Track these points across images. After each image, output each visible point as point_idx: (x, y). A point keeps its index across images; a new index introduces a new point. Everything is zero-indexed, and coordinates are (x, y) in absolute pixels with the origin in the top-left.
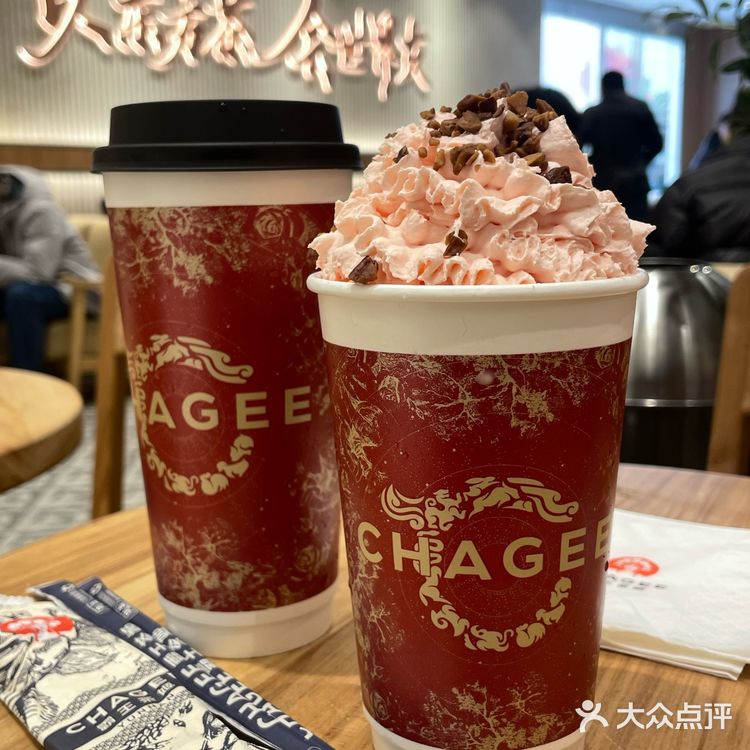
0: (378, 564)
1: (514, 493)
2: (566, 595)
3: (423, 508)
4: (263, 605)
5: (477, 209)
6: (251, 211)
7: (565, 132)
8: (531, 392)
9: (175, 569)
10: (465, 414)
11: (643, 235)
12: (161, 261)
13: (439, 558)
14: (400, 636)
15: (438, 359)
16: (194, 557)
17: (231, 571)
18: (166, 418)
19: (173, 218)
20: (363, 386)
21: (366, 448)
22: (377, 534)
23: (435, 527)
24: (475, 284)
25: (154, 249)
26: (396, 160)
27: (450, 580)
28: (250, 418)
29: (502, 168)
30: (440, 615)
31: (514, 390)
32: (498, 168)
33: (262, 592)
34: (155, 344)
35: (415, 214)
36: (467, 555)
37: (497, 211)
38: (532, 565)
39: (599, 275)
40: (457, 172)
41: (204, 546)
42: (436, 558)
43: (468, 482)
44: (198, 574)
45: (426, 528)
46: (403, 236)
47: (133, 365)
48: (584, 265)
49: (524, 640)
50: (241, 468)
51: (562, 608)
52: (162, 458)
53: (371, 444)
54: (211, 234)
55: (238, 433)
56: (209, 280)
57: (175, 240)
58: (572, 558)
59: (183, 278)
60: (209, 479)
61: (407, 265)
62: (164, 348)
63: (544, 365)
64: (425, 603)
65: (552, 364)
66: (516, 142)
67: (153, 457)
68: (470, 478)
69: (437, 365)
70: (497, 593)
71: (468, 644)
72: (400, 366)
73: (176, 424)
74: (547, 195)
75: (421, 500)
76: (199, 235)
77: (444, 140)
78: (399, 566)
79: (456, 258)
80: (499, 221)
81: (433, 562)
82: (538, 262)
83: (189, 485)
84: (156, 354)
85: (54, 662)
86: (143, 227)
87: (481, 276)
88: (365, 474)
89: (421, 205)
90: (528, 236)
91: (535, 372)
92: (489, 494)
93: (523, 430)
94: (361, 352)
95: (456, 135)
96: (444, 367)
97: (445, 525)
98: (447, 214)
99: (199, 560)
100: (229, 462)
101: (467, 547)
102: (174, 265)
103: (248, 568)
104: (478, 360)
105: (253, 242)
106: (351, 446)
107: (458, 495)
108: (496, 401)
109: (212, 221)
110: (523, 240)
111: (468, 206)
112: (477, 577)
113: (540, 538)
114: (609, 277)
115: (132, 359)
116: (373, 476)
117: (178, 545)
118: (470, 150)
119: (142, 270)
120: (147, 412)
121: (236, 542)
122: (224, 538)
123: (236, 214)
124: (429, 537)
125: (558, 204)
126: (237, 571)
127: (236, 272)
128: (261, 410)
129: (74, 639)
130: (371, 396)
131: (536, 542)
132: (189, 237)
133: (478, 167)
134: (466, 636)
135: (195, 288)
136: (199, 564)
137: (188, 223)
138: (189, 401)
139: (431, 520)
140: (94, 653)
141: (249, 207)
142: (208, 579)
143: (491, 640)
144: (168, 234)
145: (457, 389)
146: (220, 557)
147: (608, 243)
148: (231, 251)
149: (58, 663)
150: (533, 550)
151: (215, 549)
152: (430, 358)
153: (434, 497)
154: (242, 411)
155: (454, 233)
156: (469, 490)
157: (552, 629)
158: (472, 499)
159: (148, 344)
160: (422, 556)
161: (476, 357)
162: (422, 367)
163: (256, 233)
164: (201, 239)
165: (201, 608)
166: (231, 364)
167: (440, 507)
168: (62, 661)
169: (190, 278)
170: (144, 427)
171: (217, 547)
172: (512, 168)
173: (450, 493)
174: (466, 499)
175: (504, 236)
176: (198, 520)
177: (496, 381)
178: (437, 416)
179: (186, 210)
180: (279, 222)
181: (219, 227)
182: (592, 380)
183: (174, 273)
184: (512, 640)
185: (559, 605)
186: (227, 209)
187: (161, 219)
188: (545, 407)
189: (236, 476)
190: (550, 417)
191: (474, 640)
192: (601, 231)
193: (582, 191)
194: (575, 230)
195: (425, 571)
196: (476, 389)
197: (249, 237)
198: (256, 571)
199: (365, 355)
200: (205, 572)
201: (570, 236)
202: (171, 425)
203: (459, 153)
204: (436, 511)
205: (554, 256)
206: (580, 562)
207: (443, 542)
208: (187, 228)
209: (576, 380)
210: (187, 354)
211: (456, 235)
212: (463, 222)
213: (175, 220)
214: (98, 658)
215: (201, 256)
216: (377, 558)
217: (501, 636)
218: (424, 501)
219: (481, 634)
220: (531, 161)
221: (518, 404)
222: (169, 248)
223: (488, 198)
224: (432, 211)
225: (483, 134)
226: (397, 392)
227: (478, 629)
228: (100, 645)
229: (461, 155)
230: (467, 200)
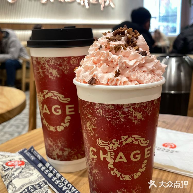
0: (96, 158)
1: (133, 139)
2: (146, 164)
3: (109, 144)
4: (74, 159)
5: (123, 63)
6: (70, 58)
7: (143, 40)
8: (138, 113)
9: (51, 150)
10: (120, 119)
11: (164, 68)
12: (46, 71)
13: (113, 157)
14: (102, 177)
15: (113, 105)
16: (56, 147)
17: (65, 151)
18: (48, 111)
19: (49, 60)
20: (92, 112)
21: (92, 128)
22: (96, 151)
23: (112, 149)
24: (123, 85)
25: (44, 68)
26: (99, 49)
27: (116, 163)
28: (70, 112)
29: (128, 52)
30: (113, 172)
31: (134, 113)
32: (127, 52)
33: (73, 156)
34: (44, 93)
35: (105, 65)
36: (121, 156)
37: (128, 64)
38: (138, 157)
39: (155, 81)
40: (116, 52)
41: (58, 144)
42: (112, 157)
43: (121, 137)
44: (57, 151)
45: (110, 149)
46: (102, 70)
47: (39, 97)
48: (151, 78)
49: (135, 177)
50: (67, 125)
51: (145, 167)
52: (47, 122)
53: (94, 127)
54: (59, 64)
55: (66, 116)
56: (58, 76)
57: (49, 66)
58: (147, 155)
59: (52, 76)
60: (59, 127)
61: (104, 79)
62: (47, 93)
63: (141, 106)
64: (109, 169)
65: (143, 105)
66: (131, 43)
67: (44, 121)
68: (122, 136)
69: (113, 107)
70: (129, 165)
71: (121, 179)
72: (102, 107)
73: (50, 113)
74: (141, 59)
75: (108, 142)
76: (56, 64)
77: (111, 42)
78: (102, 159)
79: (118, 78)
80: (129, 67)
81: (111, 158)
82: (140, 78)
83: (54, 129)
84: (45, 95)
85: (17, 175)
86: (41, 62)
87: (125, 83)
88: (92, 135)
89: (107, 62)
90: (136, 71)
91: (139, 108)
92: (127, 140)
93: (136, 123)
94: (91, 103)
95: (115, 41)
96: (115, 107)
97: (115, 149)
98: (114, 65)
99: (57, 148)
100: (64, 123)
101: (121, 154)
102: (49, 72)
103: (70, 150)
104: (124, 105)
105: (70, 66)
106: (88, 127)
107: (119, 141)
108: (129, 116)
109: (59, 61)
110: (135, 72)
111: (120, 63)
112: (124, 162)
113: (140, 150)
114: (157, 81)
115: (39, 96)
116: (94, 135)
117: (51, 144)
118: (119, 46)
119: (41, 73)
120: (43, 110)
121: (66, 143)
122: (63, 142)
123: (65, 59)
124: (111, 152)
125: (144, 62)
126: (67, 151)
127: (65, 74)
128: (73, 109)
129: (24, 168)
130: (94, 114)
131: (139, 152)
132: (53, 65)
133: (122, 51)
134: (121, 177)
135: (55, 78)
136: (57, 149)
137: (53, 61)
138: (54, 107)
139: (111, 147)
140: (27, 173)
141: (69, 57)
142: (59, 153)
143: (127, 178)
144: (48, 64)
145: (118, 113)
146: (62, 147)
147: (156, 71)
148: (64, 69)
149: (18, 175)
150: (138, 154)
151: (61, 145)
152: (111, 105)
153: (112, 141)
154: (67, 110)
155: (117, 70)
156: (121, 139)
157: (143, 173)
158: (122, 142)
159: (43, 92)
160: (108, 157)
161: (124, 104)
162: (109, 107)
163: (71, 64)
164: (56, 65)
165: (58, 160)
166: (65, 98)
167: (114, 144)
168: (20, 174)
169: (54, 75)
170: (42, 113)
171: (62, 145)
172: (131, 52)
173: (116, 140)
174: (121, 142)
175: (130, 71)
176: (56, 138)
177: (129, 110)
178: (113, 120)
179: (52, 58)
180: (76, 61)
181: (61, 62)
182: (153, 108)
183: (49, 74)
184: (132, 177)
185: (144, 167)
186: (63, 57)
187: (46, 60)
188: (141, 117)
189: (66, 126)
190: (143, 119)
191: (123, 178)
192: (155, 68)
193: (150, 58)
194: (148, 69)
195: (109, 160)
196: (124, 113)
197: (69, 65)
198: (72, 151)
199: (92, 103)
200: (58, 151)
201: (147, 70)
202: (49, 113)
203: (116, 47)
204: (112, 145)
205: (143, 76)
206: (149, 155)
207: (114, 153)
208: (53, 63)
209: (149, 109)
210: (53, 95)
211: (118, 71)
212: (119, 67)
213: (49, 61)
214: (29, 174)
215: (56, 70)
216: (95, 157)
217: (130, 176)
218: (109, 142)
219: (124, 176)
220: (136, 49)
221: (134, 116)
222: (48, 68)
223: (126, 60)
224: (109, 63)
225: (122, 41)
226: (102, 114)
227: (124, 175)
228: (29, 170)
229: (117, 48)
230: (120, 61)
